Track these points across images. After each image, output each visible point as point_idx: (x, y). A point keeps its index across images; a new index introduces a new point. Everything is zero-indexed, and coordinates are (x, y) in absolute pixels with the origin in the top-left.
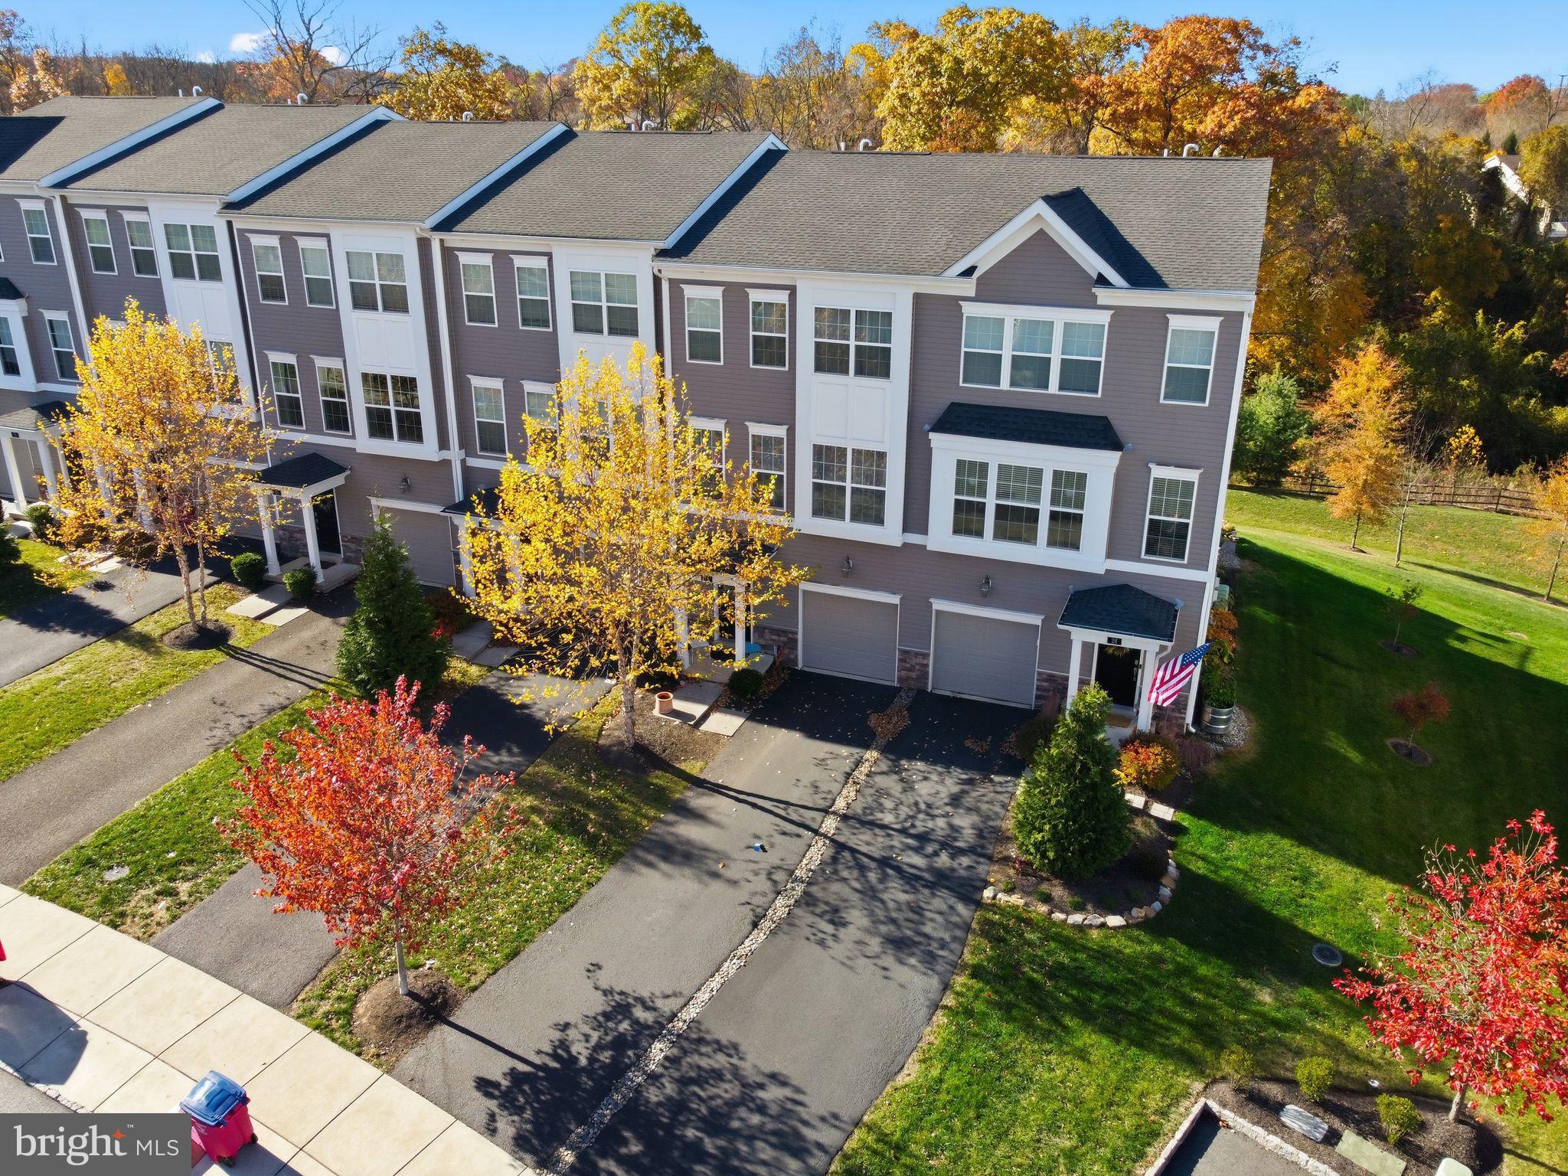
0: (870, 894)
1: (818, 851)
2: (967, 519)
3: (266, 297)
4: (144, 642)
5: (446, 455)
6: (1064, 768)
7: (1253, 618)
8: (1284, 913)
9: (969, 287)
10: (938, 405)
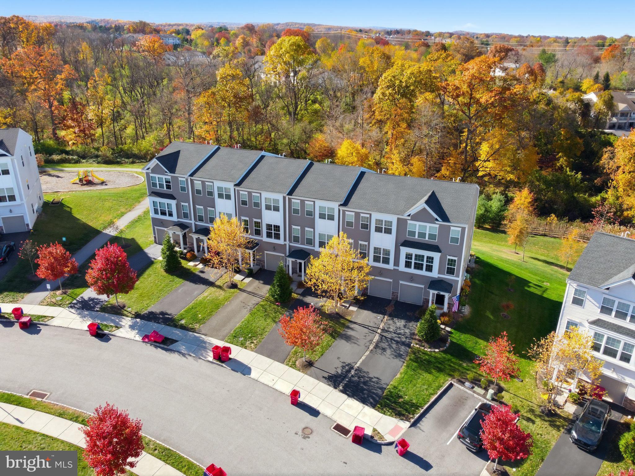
0: (390, 346)
1: (377, 337)
2: (408, 265)
3: (242, 204)
4: (220, 287)
5: (285, 243)
6: (428, 321)
7: (475, 283)
8: (470, 350)
9: (409, 218)
10: (402, 240)
